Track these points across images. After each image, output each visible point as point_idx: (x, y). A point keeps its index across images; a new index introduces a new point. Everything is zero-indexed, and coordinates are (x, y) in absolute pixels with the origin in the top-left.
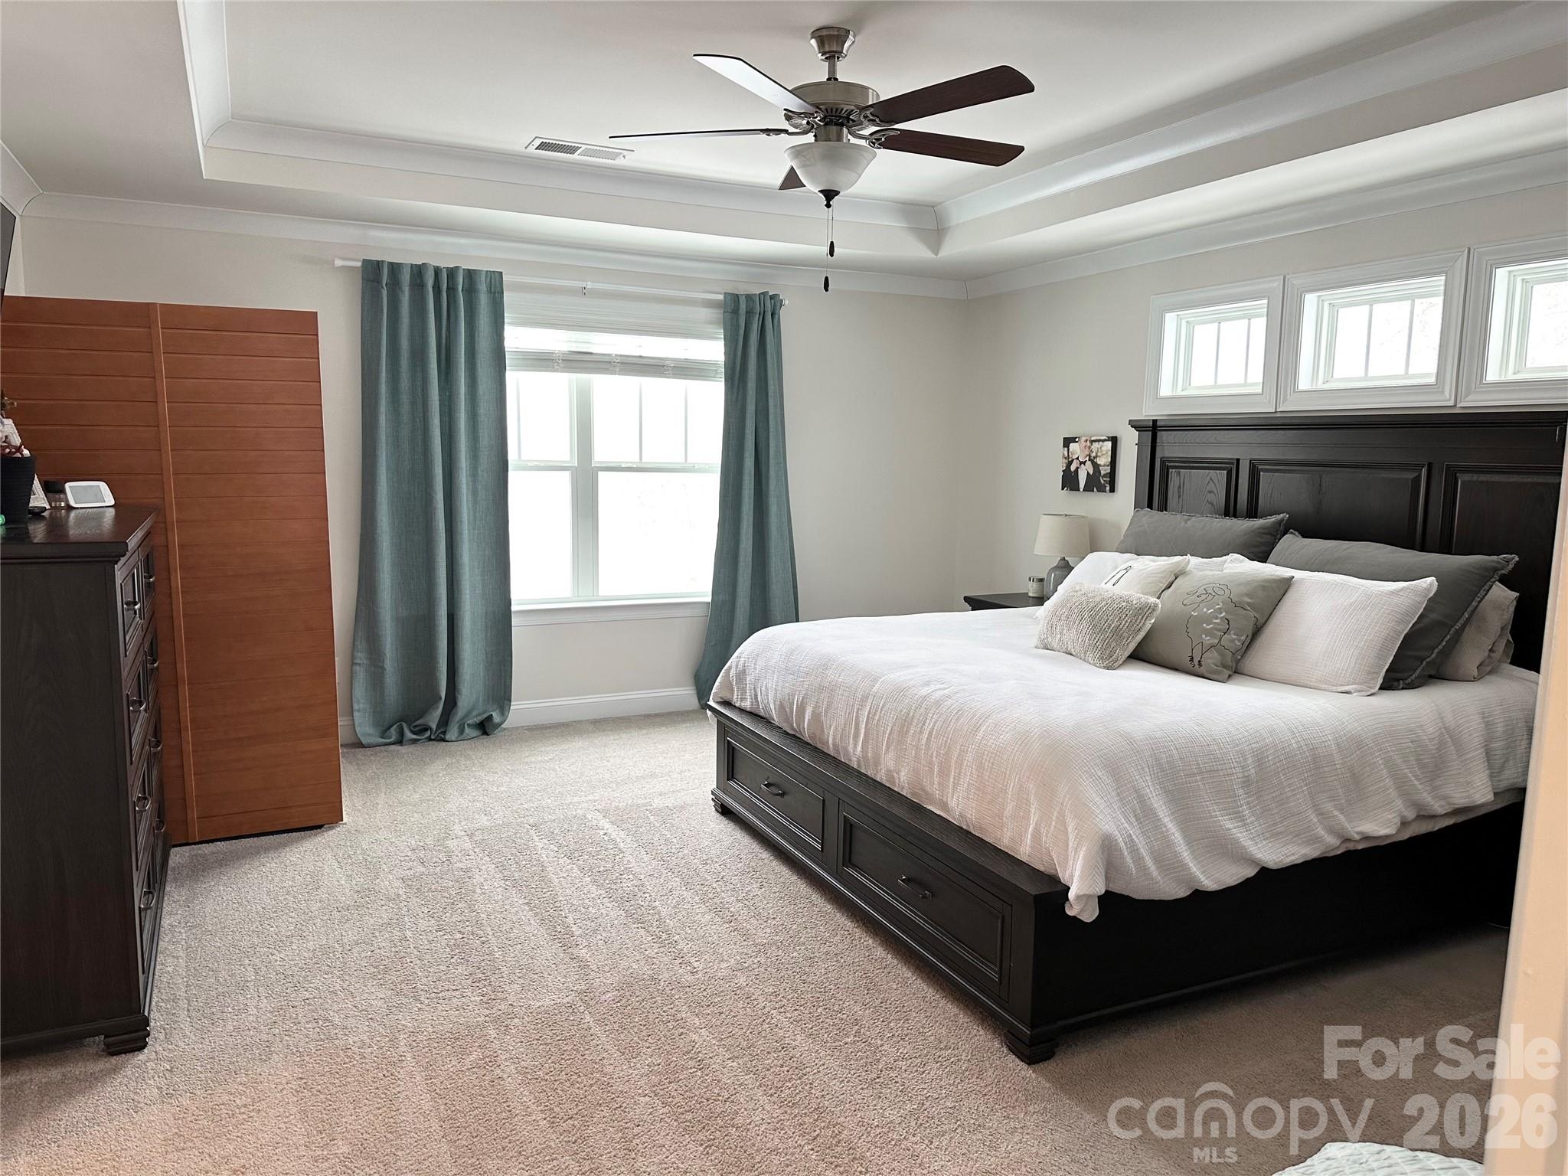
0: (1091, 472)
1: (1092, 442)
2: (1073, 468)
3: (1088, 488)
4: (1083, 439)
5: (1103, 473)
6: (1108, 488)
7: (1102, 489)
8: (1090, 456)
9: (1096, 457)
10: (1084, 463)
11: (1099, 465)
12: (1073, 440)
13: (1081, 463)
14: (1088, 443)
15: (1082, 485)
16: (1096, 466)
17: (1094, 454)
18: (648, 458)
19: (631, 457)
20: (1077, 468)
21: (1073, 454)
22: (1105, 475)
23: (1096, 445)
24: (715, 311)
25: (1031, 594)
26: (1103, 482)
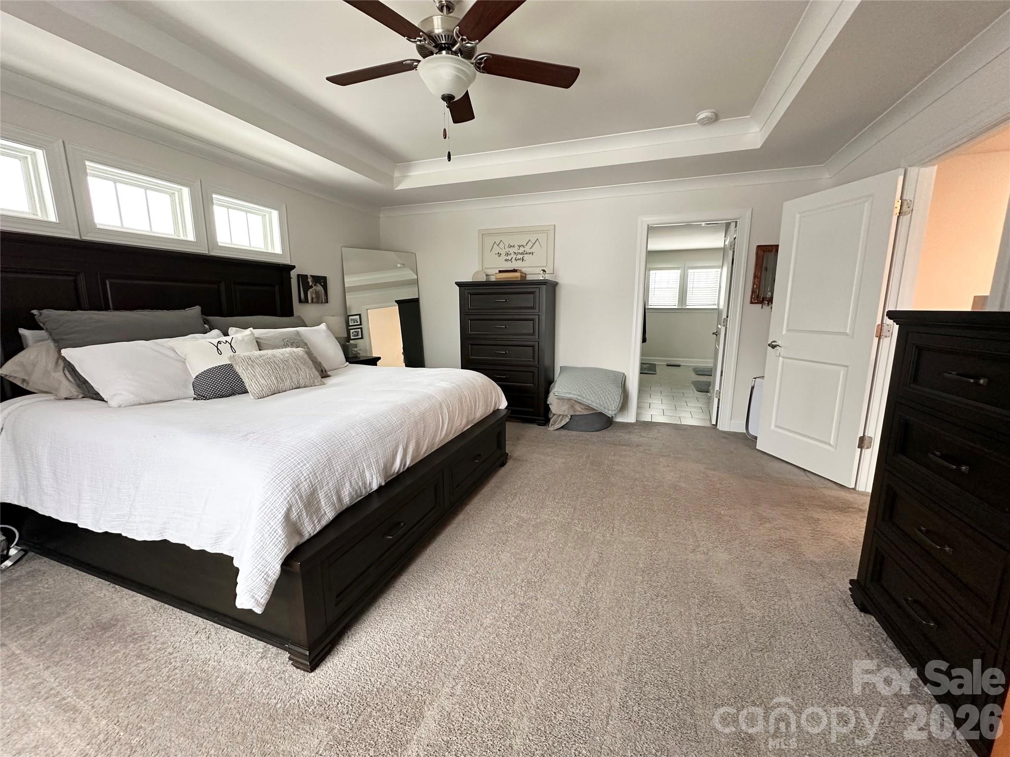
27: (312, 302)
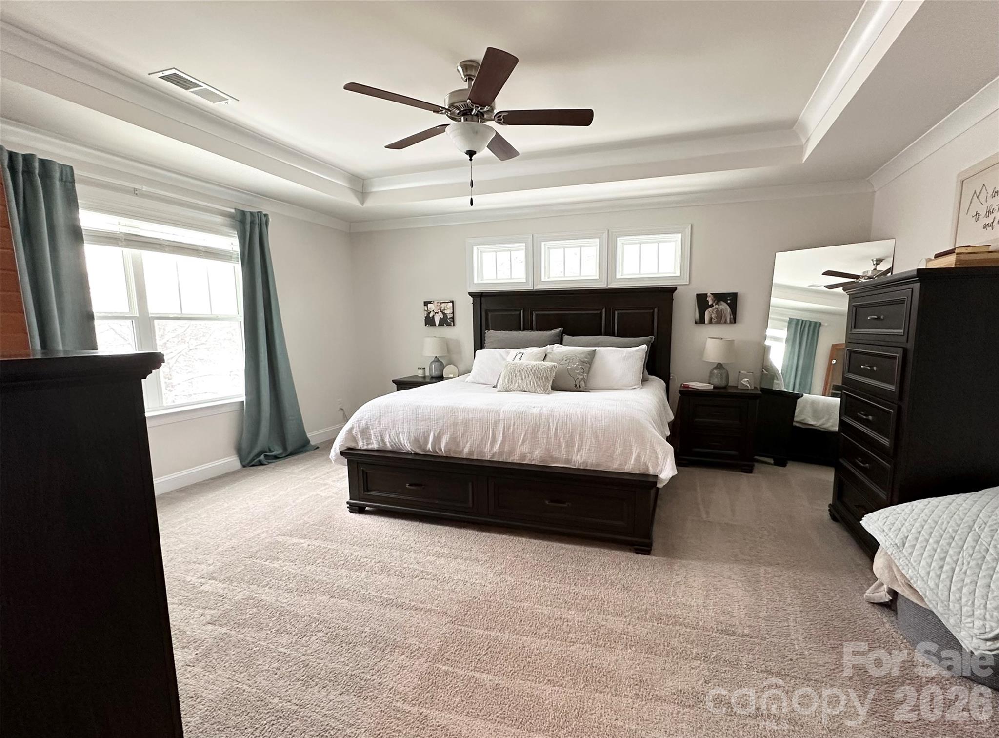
0: (442, 317)
1: (441, 303)
2: (431, 315)
3: (441, 324)
4: (436, 302)
5: (449, 317)
6: (452, 324)
7: (448, 325)
8: (440, 309)
9: (444, 310)
10: (438, 313)
11: (446, 314)
12: (430, 302)
13: (436, 313)
14: (439, 304)
15: (437, 323)
16: (444, 314)
17: (443, 309)
18: (187, 311)
19: (175, 311)
20: (434, 316)
21: (430, 309)
22: (450, 318)
23: (443, 305)
24: (227, 219)
25: (420, 376)
26: (447, 321)
27: (711, 322)
